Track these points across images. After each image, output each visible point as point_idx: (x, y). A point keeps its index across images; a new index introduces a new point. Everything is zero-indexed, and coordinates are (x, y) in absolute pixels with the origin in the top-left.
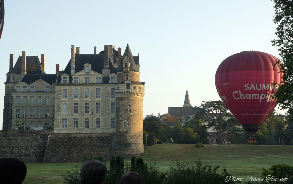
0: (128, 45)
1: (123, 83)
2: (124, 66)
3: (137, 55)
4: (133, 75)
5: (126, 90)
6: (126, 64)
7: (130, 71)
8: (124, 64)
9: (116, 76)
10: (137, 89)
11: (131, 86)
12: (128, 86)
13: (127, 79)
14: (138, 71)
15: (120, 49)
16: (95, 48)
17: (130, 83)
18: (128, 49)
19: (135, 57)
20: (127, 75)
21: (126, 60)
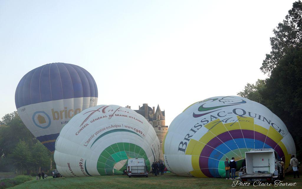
0: (158, 105)
1: (157, 126)
2: (157, 117)
3: (163, 111)
4: (162, 122)
5: (159, 131)
6: (158, 116)
7: (160, 120)
8: (157, 116)
9: (152, 123)
10: (164, 130)
11: (162, 129)
12: (160, 129)
13: (159, 125)
14: (164, 120)
15: (154, 108)
16: (139, 106)
17: (161, 127)
18: (158, 107)
19: (162, 112)
20: (159, 122)
21: (158, 114)
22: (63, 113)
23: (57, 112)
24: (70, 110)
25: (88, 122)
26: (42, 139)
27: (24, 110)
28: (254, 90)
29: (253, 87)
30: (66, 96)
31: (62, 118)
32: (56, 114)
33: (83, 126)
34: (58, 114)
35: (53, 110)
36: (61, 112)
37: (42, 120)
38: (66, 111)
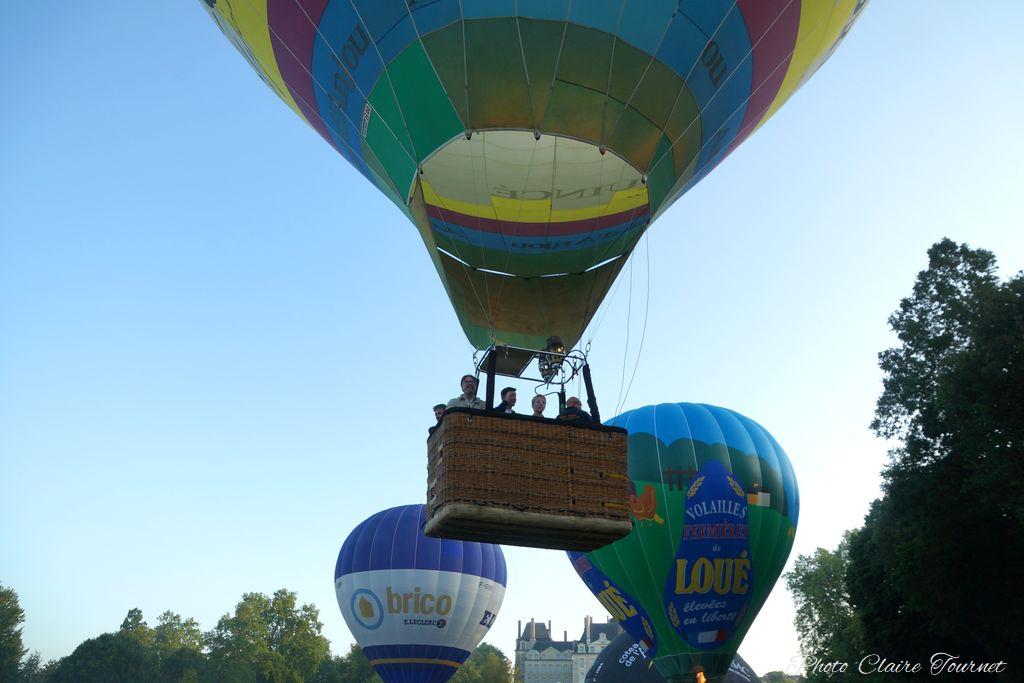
22: (411, 601)
23: (397, 595)
24: (427, 596)
26: (370, 652)
28: (813, 567)
29: (809, 561)
31: (406, 611)
32: (395, 600)
34: (399, 601)
35: (389, 590)
36: (407, 597)
37: (367, 609)
38: (416, 596)
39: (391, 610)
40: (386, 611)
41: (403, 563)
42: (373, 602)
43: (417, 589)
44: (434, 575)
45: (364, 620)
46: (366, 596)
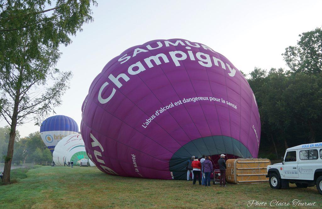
22: (59, 137)
23: (56, 136)
24: (62, 136)
25: (70, 140)
26: (49, 147)
27: (42, 134)
30: (62, 129)
31: (58, 139)
33: (68, 142)
34: (56, 138)
35: (54, 135)
36: (58, 136)
37: (49, 139)
38: (60, 136)
39: (55, 139)
40: (54, 139)
41: (57, 129)
42: (51, 137)
43: (60, 135)
44: (64, 132)
45: (49, 141)
46: (50, 136)
